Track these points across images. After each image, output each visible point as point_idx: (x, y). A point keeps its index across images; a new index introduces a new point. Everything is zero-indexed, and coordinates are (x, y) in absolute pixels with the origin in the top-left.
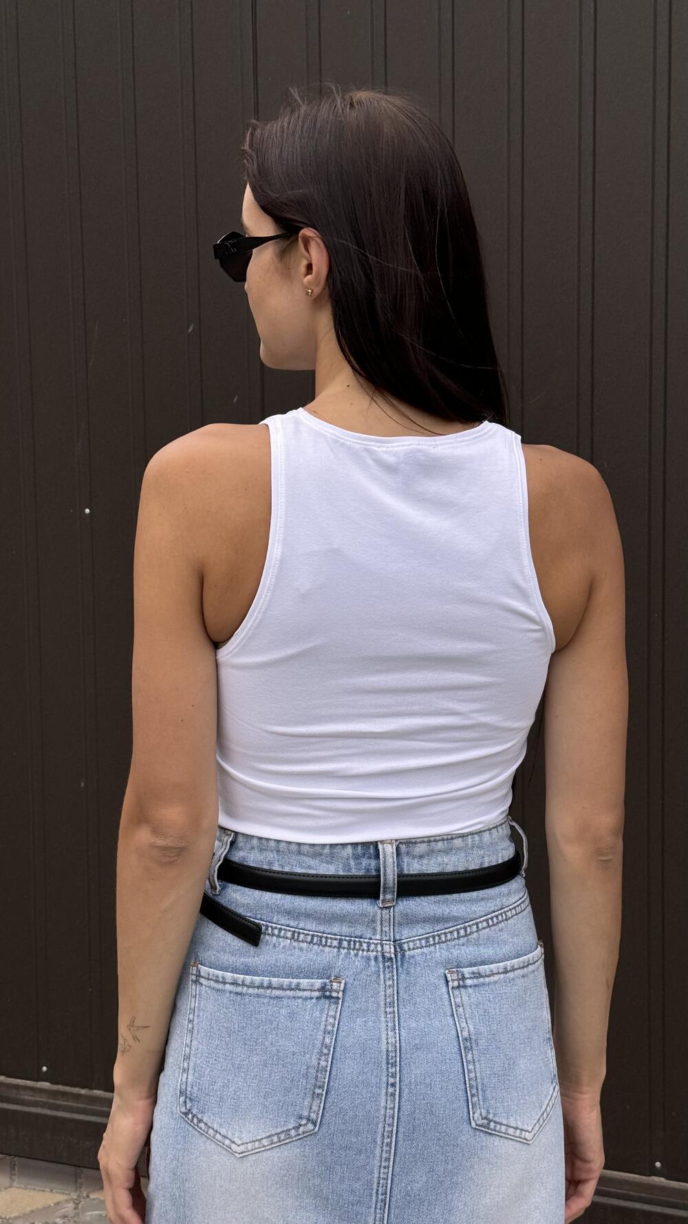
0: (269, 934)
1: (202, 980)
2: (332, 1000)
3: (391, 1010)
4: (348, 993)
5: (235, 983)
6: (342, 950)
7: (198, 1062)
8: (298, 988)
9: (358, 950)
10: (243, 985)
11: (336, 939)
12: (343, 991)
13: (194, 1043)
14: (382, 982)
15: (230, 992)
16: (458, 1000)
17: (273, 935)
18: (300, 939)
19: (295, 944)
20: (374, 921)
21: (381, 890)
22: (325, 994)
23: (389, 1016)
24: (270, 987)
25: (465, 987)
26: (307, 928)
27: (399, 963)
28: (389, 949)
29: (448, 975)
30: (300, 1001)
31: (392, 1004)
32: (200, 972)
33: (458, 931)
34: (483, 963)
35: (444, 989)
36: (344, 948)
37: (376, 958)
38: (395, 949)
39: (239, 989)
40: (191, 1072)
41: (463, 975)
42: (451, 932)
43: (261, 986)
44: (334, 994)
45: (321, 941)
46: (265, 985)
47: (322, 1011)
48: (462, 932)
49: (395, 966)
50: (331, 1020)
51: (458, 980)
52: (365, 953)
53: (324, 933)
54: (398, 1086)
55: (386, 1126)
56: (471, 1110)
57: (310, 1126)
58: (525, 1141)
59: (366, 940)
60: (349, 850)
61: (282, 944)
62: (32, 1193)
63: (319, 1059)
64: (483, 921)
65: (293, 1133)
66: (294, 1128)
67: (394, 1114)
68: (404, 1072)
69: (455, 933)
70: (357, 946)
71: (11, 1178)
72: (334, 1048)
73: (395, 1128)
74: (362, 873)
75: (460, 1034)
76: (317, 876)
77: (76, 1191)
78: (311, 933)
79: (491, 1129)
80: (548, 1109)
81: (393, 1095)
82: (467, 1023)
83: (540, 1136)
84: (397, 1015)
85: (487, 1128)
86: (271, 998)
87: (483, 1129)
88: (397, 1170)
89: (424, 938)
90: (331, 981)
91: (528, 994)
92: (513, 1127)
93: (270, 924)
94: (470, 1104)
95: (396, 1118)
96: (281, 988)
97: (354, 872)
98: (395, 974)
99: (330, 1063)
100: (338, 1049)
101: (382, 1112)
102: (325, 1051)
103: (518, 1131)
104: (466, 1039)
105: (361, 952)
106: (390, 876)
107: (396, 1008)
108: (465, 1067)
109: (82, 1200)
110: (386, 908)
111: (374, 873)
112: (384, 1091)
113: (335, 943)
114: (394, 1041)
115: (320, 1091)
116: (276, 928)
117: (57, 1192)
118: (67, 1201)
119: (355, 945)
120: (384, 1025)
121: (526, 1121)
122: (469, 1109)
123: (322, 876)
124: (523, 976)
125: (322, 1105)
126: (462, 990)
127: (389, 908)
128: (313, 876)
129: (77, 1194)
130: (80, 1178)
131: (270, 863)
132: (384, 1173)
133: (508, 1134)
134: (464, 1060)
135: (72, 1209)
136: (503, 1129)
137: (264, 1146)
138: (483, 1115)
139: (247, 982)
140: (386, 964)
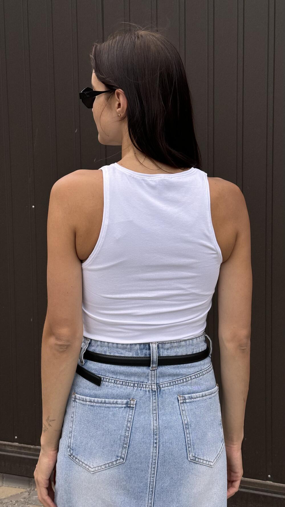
0: (105, 381)
1: (77, 400)
2: (131, 408)
3: (155, 412)
4: (138, 405)
5: (90, 401)
6: (135, 388)
7: (75, 434)
8: (117, 403)
9: (142, 387)
10: (94, 402)
11: (132, 383)
12: (135, 404)
13: (74, 426)
14: (152, 401)
15: (89, 405)
16: (183, 408)
17: (106, 381)
18: (118, 383)
19: (116, 385)
20: (148, 375)
21: (151, 363)
22: (128, 406)
23: (154, 415)
24: (105, 403)
25: (186, 403)
26: (121, 378)
27: (159, 393)
28: (154, 387)
29: (179, 398)
30: (117, 408)
31: (155, 410)
32: (76, 397)
33: (183, 379)
34: (193, 393)
35: (177, 404)
36: (136, 387)
37: (149, 391)
38: (157, 387)
39: (92, 404)
40: (72, 438)
41: (185, 398)
42: (180, 380)
43: (101, 403)
44: (132, 406)
45: (126, 384)
46: (103, 402)
47: (126, 412)
48: (185, 380)
49: (157, 394)
50: (130, 416)
51: (183, 400)
52: (144, 389)
53: (127, 381)
54: (158, 443)
55: (153, 460)
56: (188, 453)
57: (122, 460)
58: (210, 466)
59: (145, 384)
60: (138, 346)
61: (110, 385)
62: (11, 488)
63: (126, 432)
64: (194, 375)
65: (114, 463)
66: (115, 461)
67: (156, 455)
68: (161, 438)
69: (182, 381)
70: (141, 386)
71: (2, 482)
72: (131, 428)
73: (157, 461)
74: (143, 356)
75: (183, 422)
76: (125, 357)
77: (29, 488)
78: (122, 380)
79: (197, 461)
80: (220, 453)
81: (156, 447)
82: (186, 417)
83: (217, 464)
84: (157, 414)
85: (195, 461)
86: (105, 407)
87: (193, 461)
88: (158, 478)
89: (169, 383)
90: (130, 401)
91: (212, 406)
92: (206, 461)
93: (105, 377)
94: (188, 451)
95: (157, 457)
96: (110, 403)
97: (140, 355)
98: (157, 397)
99: (130, 434)
100: (133, 428)
101: (152, 454)
102: (128, 429)
103: (208, 462)
104: (186, 424)
105: (143, 388)
106: (155, 357)
107: (157, 411)
108: (186, 435)
109: (31, 491)
110: (153, 370)
111: (148, 356)
112: (152, 446)
113: (132, 385)
114: (156, 425)
115: (125, 446)
116: (107, 378)
117: (21, 488)
118: (26, 492)
119: (140, 385)
120: (152, 419)
121: (211, 458)
122: (187, 453)
123: (126, 357)
124: (210, 398)
125: (127, 451)
126: (185, 404)
127: (154, 370)
128: (123, 357)
129: (30, 488)
130: (31, 482)
131: (105, 352)
132: (152, 480)
133: (203, 463)
134: (185, 433)
135: (27, 495)
136: (202, 461)
137: (103, 469)
138: (193, 455)
139: (96, 401)
140: (153, 393)
